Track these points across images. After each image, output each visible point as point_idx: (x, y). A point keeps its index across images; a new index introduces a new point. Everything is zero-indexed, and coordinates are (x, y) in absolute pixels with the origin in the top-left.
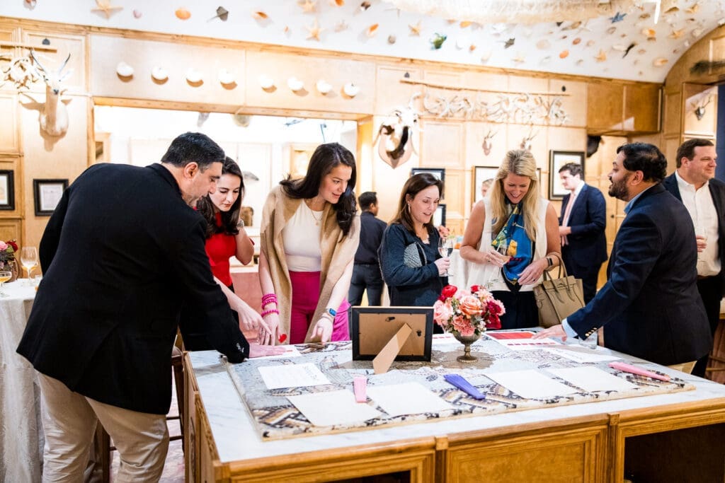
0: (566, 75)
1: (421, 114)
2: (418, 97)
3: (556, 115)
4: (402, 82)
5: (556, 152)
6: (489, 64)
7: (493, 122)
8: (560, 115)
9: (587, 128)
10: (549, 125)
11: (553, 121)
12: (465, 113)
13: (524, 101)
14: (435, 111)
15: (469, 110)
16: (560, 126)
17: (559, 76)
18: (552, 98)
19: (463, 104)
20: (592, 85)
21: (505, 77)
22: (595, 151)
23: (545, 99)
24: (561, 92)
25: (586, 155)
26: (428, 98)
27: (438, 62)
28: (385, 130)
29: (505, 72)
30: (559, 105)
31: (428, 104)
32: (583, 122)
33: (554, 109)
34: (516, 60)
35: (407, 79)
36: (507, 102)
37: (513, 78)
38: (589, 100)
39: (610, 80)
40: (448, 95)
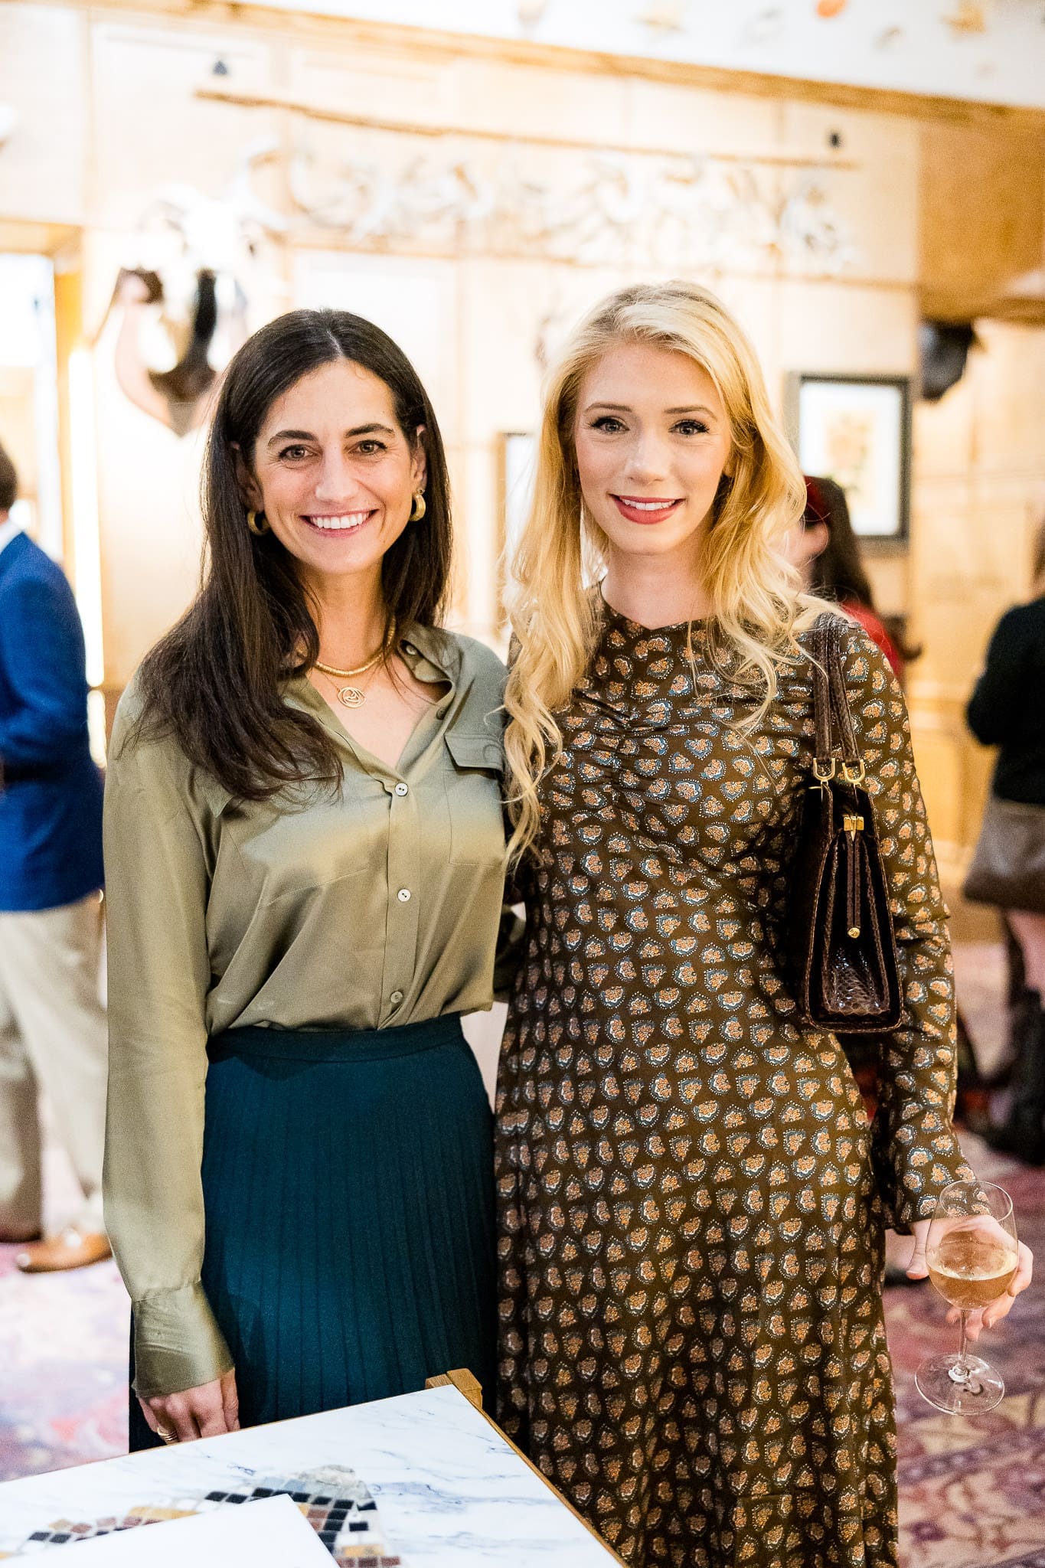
0: (843, 87)
1: (278, 223)
2: (268, 159)
3: (809, 240)
4: (203, 95)
5: (807, 378)
6: (548, 33)
7: (570, 262)
8: (821, 236)
9: (922, 292)
10: (780, 276)
11: (797, 260)
12: (461, 224)
13: (687, 181)
14: (341, 215)
15: (477, 211)
16: (827, 278)
17: (816, 91)
18: (791, 175)
19: (451, 189)
20: (938, 130)
21: (610, 89)
22: (957, 377)
23: (765, 176)
24: (821, 150)
25: (916, 388)
26: (310, 159)
27: (345, 20)
28: (136, 288)
29: (612, 67)
30: (815, 197)
31: (307, 185)
32: (906, 265)
33: (802, 215)
34: (652, 22)
35: (219, 85)
36: (623, 185)
37: (644, 93)
38: (928, 181)
39: (1000, 111)
40: (390, 151)
